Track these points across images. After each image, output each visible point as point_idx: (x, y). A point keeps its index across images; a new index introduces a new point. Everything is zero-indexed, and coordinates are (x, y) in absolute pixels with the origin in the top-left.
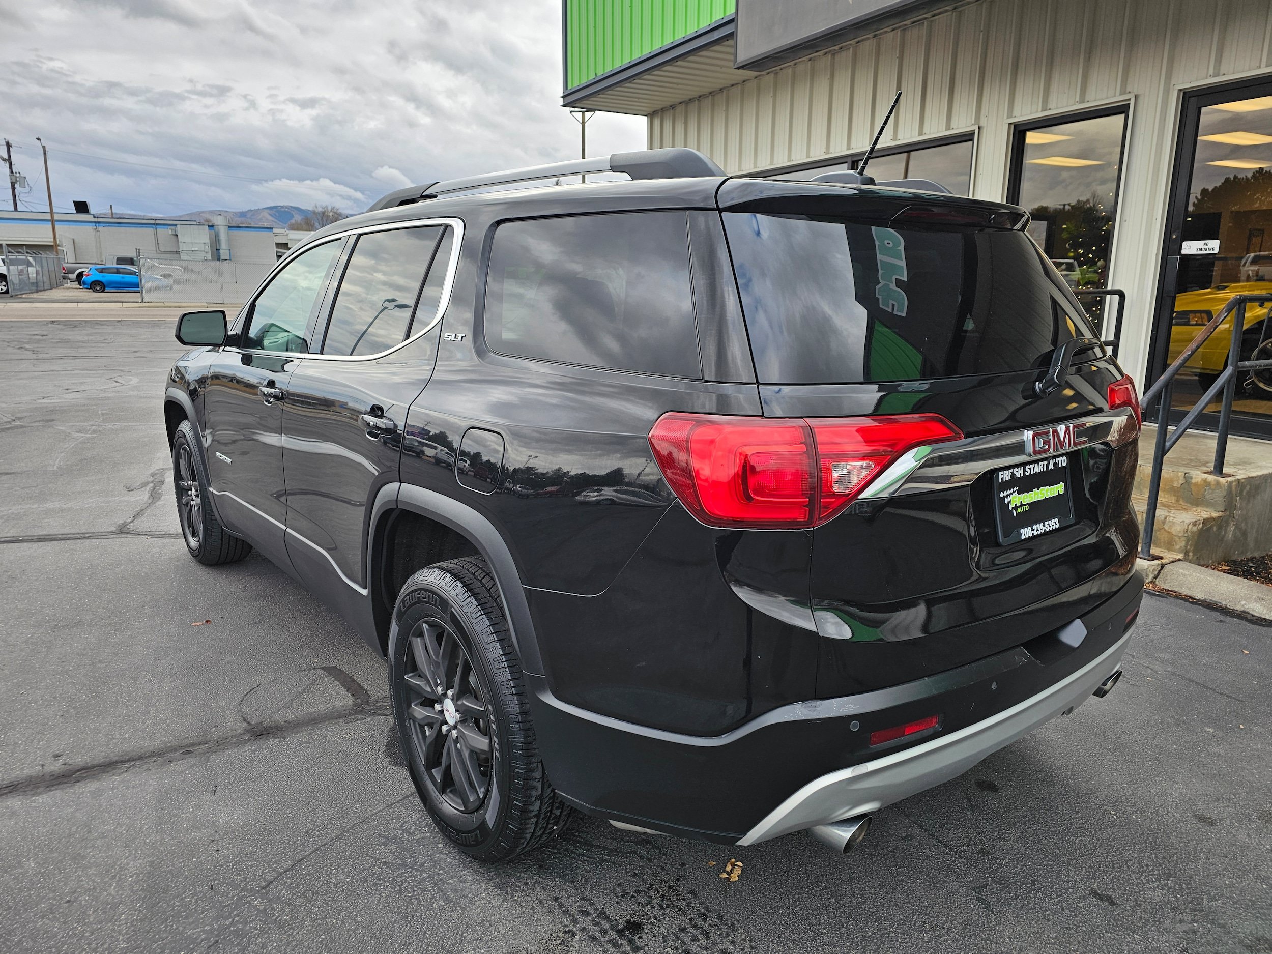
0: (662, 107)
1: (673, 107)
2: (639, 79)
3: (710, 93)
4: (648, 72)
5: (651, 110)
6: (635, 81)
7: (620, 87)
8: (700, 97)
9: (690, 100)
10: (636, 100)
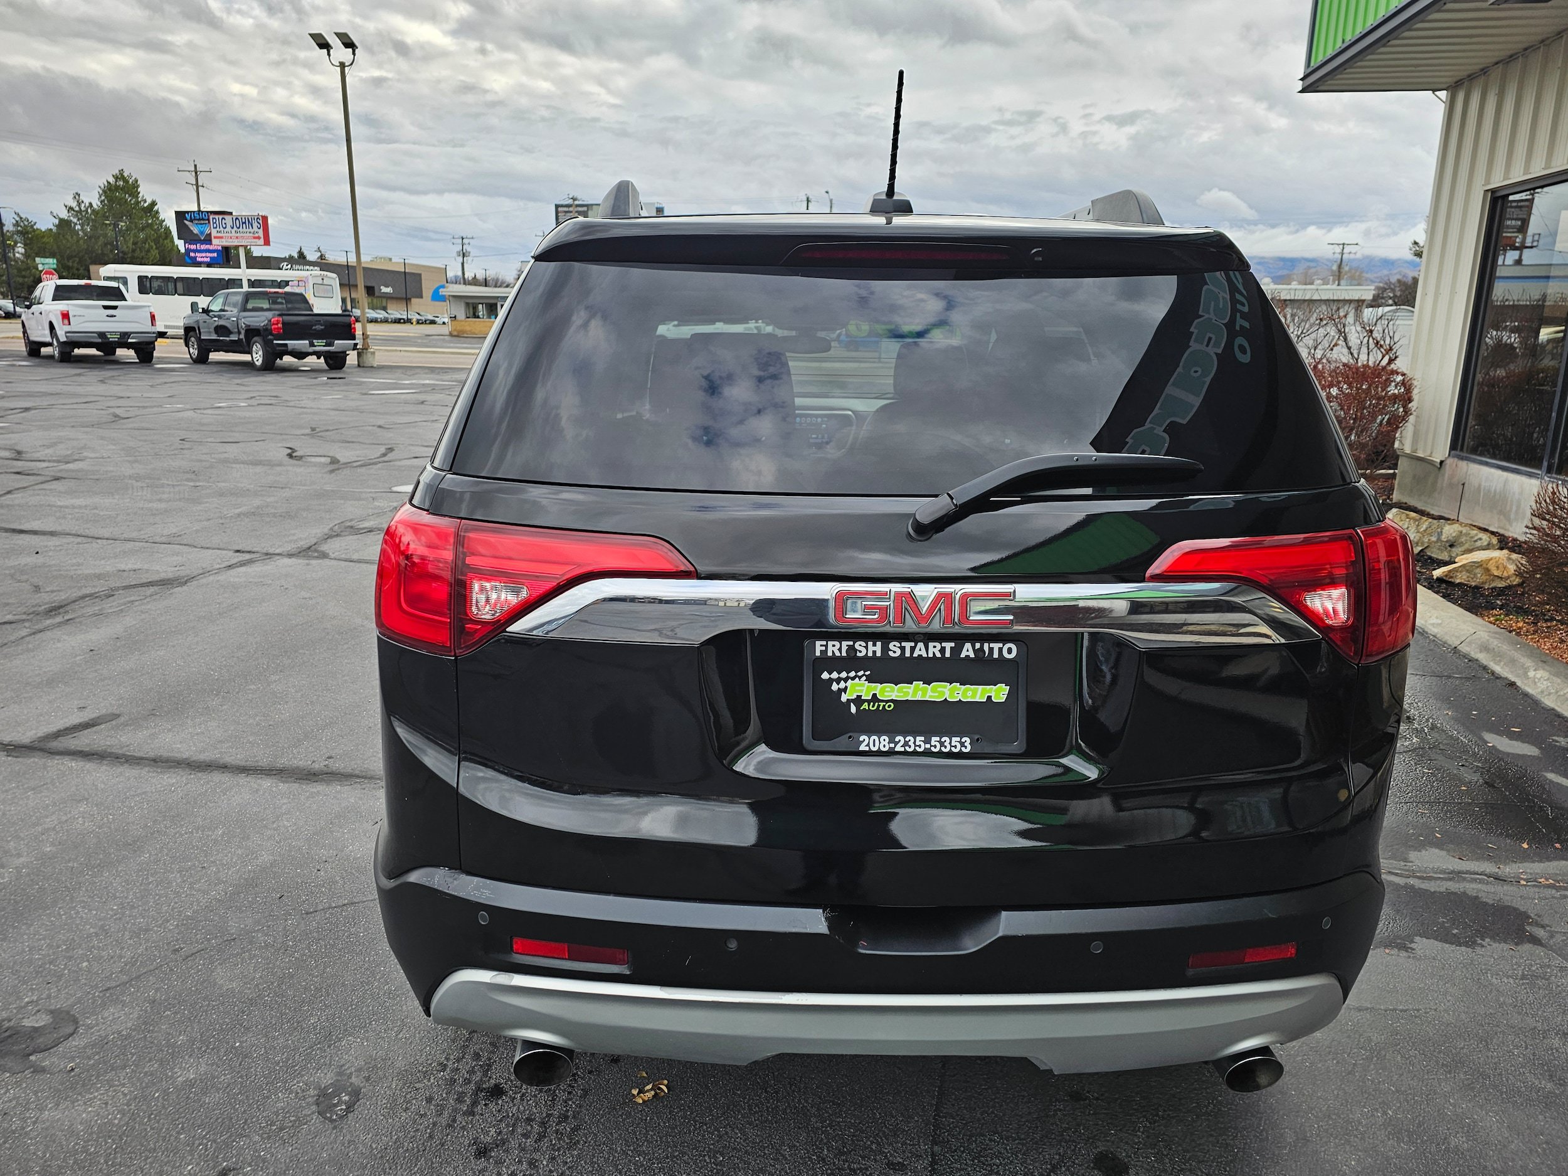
0: (1469, 72)
1: (1484, 71)
2: (1396, 39)
3: (1543, 41)
4: (1407, 26)
5: (1451, 80)
6: (1390, 43)
7: (1372, 54)
8: (1526, 49)
9: (1511, 56)
10: (1413, 69)
